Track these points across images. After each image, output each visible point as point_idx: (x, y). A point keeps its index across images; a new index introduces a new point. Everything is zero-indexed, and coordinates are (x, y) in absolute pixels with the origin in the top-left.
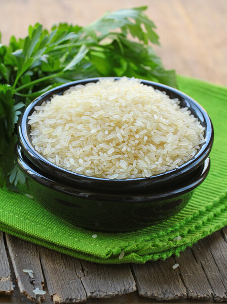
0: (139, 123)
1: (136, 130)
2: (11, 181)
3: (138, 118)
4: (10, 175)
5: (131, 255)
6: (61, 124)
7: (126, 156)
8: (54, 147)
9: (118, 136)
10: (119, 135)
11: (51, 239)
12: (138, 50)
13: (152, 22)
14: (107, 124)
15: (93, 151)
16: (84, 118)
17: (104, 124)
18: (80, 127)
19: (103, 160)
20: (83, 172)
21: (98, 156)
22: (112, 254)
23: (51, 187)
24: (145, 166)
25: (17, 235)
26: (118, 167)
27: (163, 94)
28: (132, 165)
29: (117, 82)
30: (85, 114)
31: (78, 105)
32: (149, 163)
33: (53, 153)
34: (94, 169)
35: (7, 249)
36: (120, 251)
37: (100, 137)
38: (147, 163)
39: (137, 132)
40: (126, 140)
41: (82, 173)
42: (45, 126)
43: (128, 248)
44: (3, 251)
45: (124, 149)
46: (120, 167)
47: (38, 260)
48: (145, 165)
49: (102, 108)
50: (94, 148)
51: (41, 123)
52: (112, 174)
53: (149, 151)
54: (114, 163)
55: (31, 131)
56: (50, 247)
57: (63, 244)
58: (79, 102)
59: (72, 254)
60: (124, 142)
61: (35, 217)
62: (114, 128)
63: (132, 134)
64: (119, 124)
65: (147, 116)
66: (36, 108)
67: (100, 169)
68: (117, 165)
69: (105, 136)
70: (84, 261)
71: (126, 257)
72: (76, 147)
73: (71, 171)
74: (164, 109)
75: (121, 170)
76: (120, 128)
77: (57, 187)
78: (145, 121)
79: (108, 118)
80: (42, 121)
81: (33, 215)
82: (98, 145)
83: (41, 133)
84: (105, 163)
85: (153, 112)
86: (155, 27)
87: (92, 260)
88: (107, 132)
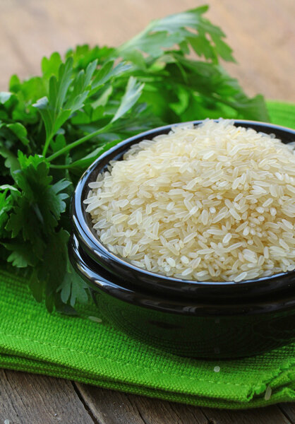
0: (259, 190)
1: (256, 201)
2: (65, 300)
3: (255, 182)
4: (60, 291)
5: (283, 391)
6: (137, 207)
7: (250, 242)
8: (136, 243)
9: (232, 214)
10: (232, 212)
11: (155, 384)
12: (206, 74)
13: (218, 29)
14: (211, 197)
15: (199, 241)
16: (173, 193)
17: (207, 198)
18: (170, 207)
19: (217, 253)
20: (193, 277)
21: (208, 249)
22: (255, 393)
23: (135, 302)
24: (283, 254)
25: (94, 383)
26: (242, 260)
27: (272, 137)
28: (263, 255)
29: (199, 129)
30: (173, 185)
31: (158, 174)
32: (288, 248)
33: (138, 253)
34: (207, 269)
35: (87, 408)
36: (265, 387)
37: (204, 219)
38: (284, 249)
39: (258, 204)
40: (244, 219)
41: (191, 278)
42: (114, 211)
43: (276, 382)
44: (82, 410)
45: (246, 233)
46: (247, 262)
47: (137, 416)
48: (283, 252)
49: (197, 173)
50: (200, 237)
51: (105, 208)
52: (237, 274)
53: (282, 231)
54: (235, 256)
55: (93, 221)
56: (151, 395)
57: (175, 389)
58: (158, 168)
59: (187, 401)
60: (242, 222)
61: (117, 350)
62: (223, 201)
63: (252, 207)
64: (229, 195)
65: (267, 177)
66: (90, 185)
67: (217, 268)
68: (241, 259)
69: (212, 216)
70: (207, 409)
71: (275, 396)
72: (171, 239)
73: (172, 277)
74: (286, 162)
75: (250, 266)
76: (232, 200)
77: (144, 302)
78: (266, 185)
79: (210, 187)
80: (107, 204)
81: (113, 349)
82: (205, 230)
83: (110, 224)
84: (222, 259)
85: (273, 170)
86: (224, 36)
87: (222, 406)
88: (213, 210)
